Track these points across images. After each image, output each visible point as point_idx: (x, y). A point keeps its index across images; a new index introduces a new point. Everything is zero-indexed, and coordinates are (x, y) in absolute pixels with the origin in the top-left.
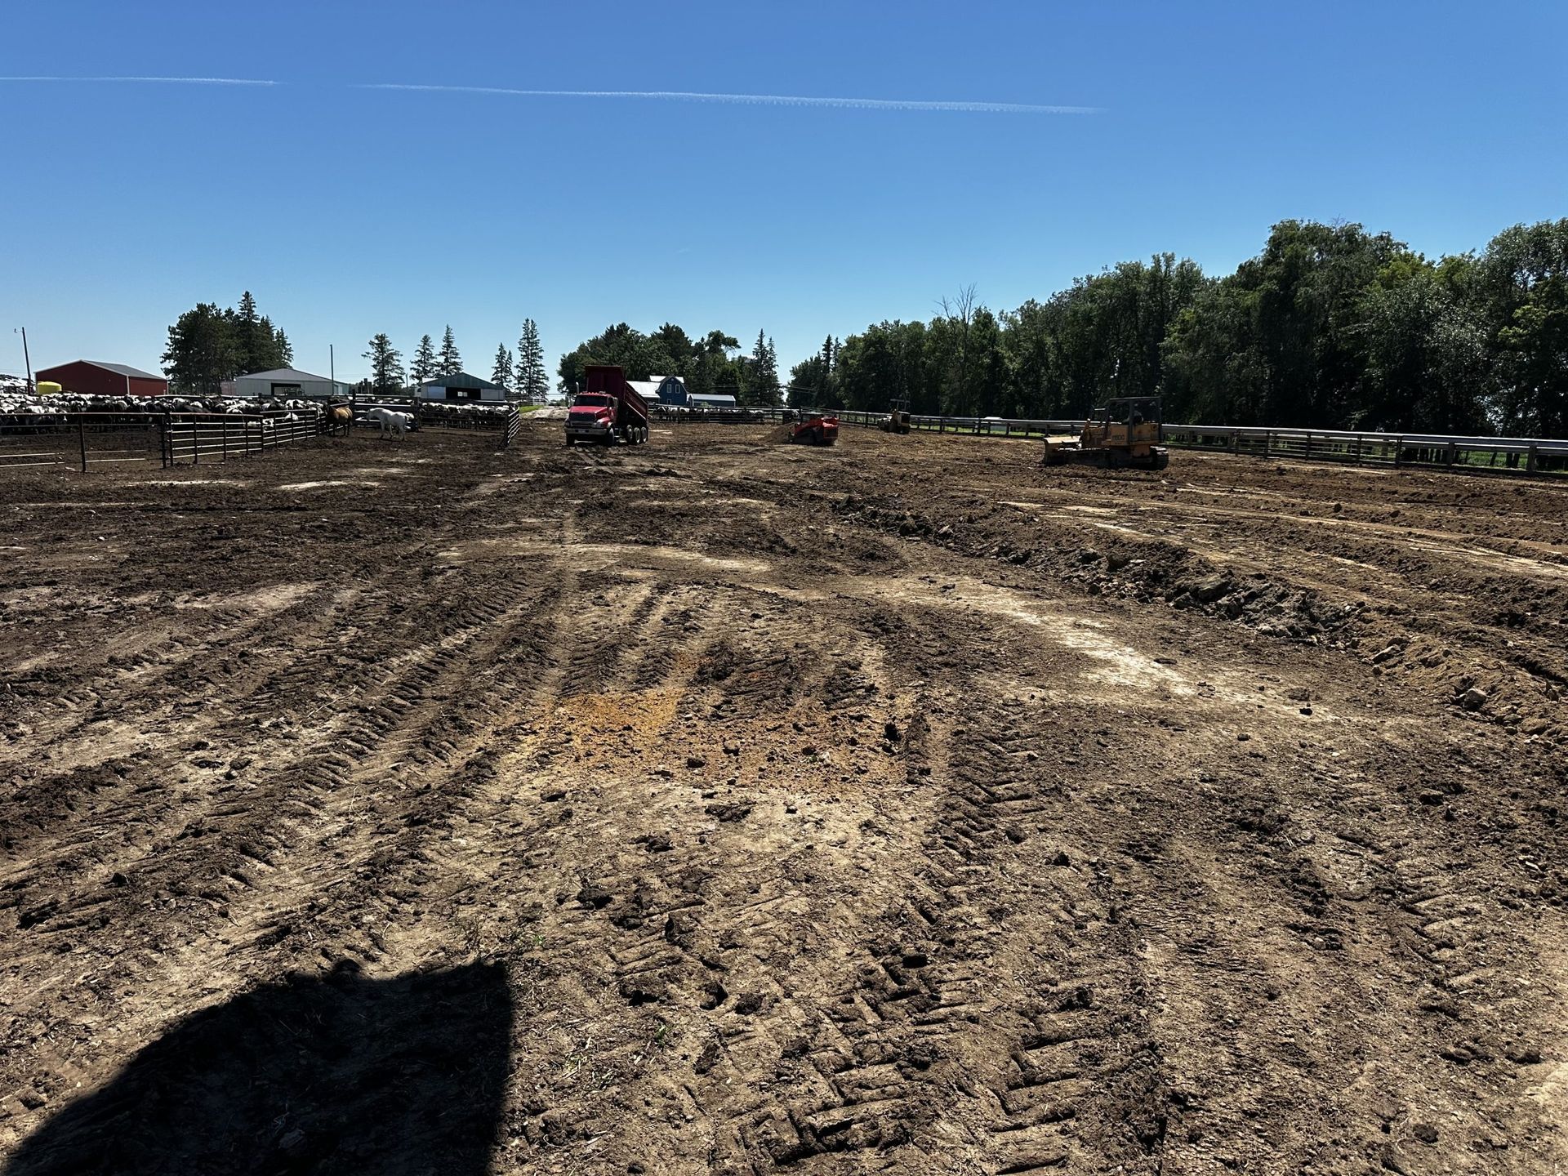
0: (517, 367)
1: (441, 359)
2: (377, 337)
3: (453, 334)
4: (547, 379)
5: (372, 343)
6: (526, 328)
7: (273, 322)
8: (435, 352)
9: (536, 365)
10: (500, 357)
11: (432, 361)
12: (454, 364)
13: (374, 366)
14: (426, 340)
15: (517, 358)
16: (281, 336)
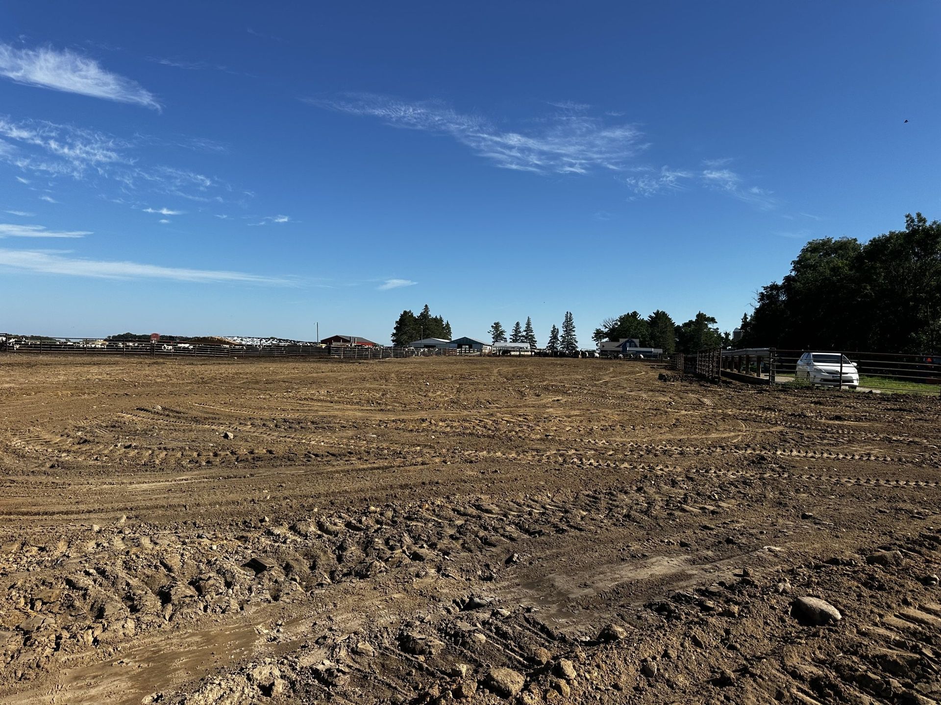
0: (562, 336)
1: (524, 333)
2: (495, 324)
3: (532, 321)
4: (577, 342)
5: (492, 326)
6: (567, 316)
7: (443, 318)
8: (522, 330)
9: (571, 335)
10: (553, 332)
11: (520, 335)
12: (531, 335)
13: (493, 338)
14: (518, 324)
15: (561, 333)
16: (448, 325)
